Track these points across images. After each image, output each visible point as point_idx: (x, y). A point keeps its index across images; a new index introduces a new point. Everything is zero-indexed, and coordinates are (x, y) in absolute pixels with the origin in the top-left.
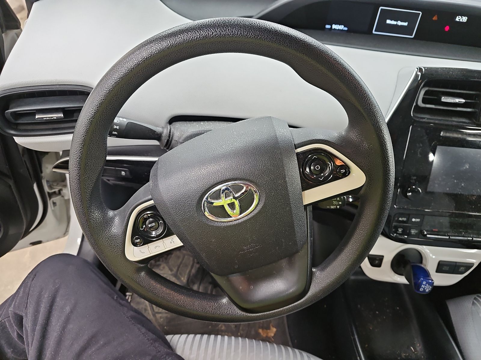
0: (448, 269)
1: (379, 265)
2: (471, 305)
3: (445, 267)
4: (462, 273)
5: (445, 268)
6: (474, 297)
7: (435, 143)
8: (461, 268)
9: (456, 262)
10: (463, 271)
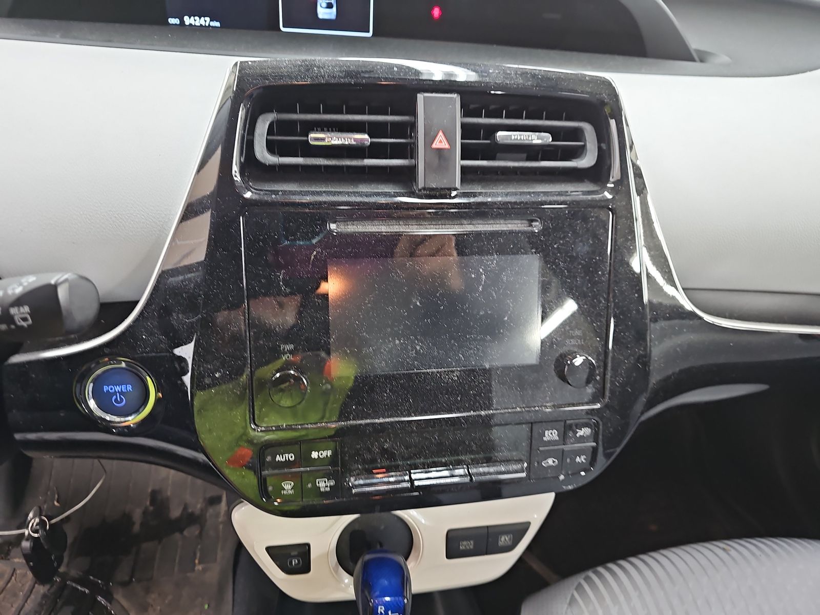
0: (472, 547)
1: (305, 568)
2: (566, 606)
3: (465, 543)
4: (509, 549)
5: (465, 545)
6: (576, 584)
7: (318, 253)
8: (503, 539)
9: (488, 527)
10: (510, 543)
